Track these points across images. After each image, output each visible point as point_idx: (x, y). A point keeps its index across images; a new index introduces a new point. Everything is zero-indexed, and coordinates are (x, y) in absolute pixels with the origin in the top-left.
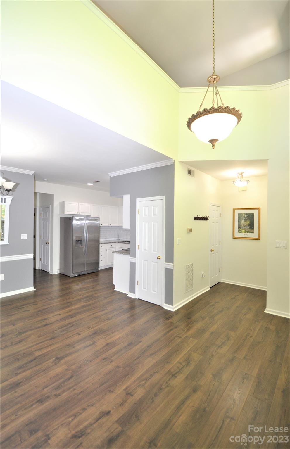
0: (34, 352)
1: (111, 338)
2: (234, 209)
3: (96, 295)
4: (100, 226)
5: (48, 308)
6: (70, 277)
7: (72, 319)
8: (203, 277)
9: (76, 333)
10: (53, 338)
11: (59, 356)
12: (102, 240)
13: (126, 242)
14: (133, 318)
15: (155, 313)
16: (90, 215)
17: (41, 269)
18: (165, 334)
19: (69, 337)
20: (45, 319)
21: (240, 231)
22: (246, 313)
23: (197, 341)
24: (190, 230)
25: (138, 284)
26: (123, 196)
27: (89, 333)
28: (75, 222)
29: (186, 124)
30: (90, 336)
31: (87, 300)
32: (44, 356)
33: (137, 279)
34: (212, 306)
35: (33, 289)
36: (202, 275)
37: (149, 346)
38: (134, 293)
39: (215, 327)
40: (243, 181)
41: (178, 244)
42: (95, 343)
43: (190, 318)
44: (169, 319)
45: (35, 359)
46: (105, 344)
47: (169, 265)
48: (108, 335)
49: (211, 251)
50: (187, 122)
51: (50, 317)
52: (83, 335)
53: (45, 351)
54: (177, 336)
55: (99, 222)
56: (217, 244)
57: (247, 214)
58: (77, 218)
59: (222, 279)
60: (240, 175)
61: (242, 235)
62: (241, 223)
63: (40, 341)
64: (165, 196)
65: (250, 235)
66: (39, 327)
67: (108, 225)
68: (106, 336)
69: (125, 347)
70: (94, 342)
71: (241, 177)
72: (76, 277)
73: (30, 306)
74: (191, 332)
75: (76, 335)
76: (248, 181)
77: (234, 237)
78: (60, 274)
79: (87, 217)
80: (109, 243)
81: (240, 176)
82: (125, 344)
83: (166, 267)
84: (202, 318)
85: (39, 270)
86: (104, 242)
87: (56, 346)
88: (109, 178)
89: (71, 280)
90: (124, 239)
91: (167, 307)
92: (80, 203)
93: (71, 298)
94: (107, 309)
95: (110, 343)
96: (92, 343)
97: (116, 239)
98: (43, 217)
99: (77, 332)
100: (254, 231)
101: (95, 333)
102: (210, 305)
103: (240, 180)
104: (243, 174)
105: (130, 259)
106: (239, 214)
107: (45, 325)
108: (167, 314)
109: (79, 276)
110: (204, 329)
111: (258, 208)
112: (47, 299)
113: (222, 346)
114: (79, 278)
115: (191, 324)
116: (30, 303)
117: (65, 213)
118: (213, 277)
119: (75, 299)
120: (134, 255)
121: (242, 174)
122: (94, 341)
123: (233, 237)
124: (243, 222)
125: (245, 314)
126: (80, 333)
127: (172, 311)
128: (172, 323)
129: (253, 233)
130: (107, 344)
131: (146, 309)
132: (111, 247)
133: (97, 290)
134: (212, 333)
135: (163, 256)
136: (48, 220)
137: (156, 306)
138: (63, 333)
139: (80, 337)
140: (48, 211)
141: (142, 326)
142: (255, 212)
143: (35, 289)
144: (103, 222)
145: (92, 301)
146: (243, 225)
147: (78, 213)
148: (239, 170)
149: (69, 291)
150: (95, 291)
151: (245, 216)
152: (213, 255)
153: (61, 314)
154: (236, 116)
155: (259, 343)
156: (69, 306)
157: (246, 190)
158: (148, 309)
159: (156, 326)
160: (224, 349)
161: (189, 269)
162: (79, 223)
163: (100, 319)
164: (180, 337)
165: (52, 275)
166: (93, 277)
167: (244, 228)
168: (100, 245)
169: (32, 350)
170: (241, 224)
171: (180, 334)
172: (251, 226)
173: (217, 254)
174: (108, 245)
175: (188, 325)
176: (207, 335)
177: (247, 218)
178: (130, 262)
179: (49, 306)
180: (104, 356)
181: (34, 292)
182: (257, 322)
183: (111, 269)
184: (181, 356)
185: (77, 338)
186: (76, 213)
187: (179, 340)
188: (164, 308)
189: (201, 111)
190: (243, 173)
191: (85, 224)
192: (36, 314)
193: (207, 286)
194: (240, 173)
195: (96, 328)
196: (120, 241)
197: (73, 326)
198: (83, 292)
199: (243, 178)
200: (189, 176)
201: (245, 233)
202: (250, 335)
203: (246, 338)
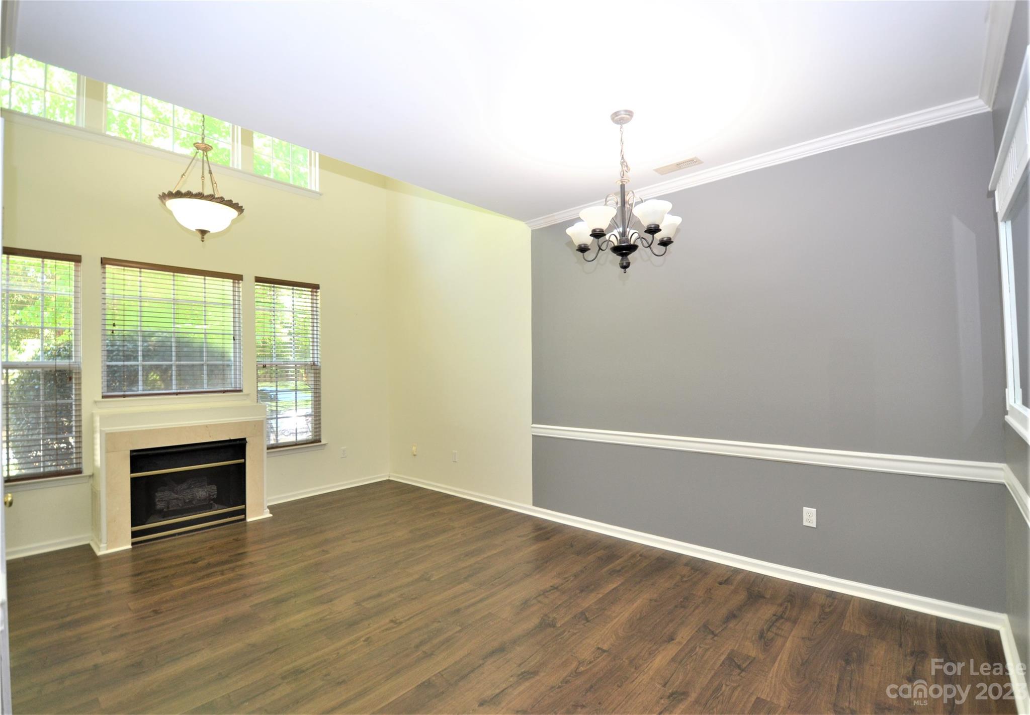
27: (369, 625)
30: (367, 618)
46: (336, 602)
48: (321, 620)
52: (384, 621)
68: (328, 617)
75: (401, 620)
96: (366, 603)
99: (401, 627)
101: (352, 624)
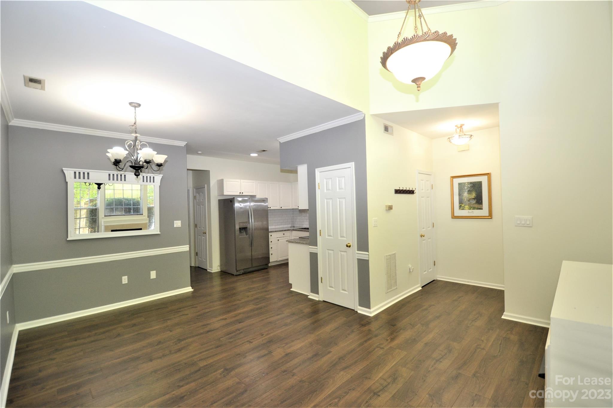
0: (198, 362)
1: (290, 347)
2: (452, 177)
3: (267, 297)
4: (269, 209)
5: (210, 311)
6: (233, 275)
7: (240, 324)
8: (410, 272)
9: (246, 340)
10: (220, 346)
11: (228, 367)
12: (271, 228)
13: (302, 229)
14: (316, 325)
15: (347, 318)
16: (256, 196)
17: (197, 266)
18: (362, 344)
19: (239, 345)
20: (208, 324)
21: (462, 208)
22: (475, 320)
23: (405, 353)
24: (390, 208)
25: (322, 282)
26: (297, 166)
27: (263, 341)
28: (237, 205)
29: (380, 60)
30: (264, 344)
31: (257, 303)
32: (211, 367)
33: (320, 275)
34: (426, 309)
35: (189, 289)
36: (410, 269)
37: (341, 358)
38: (317, 293)
39: (431, 336)
40: (465, 136)
41: (373, 226)
42: (272, 353)
43: (395, 325)
44: (365, 326)
45: (199, 370)
46: (283, 354)
47: (363, 255)
48: (287, 344)
49: (421, 236)
50: (381, 58)
51: (214, 322)
52: (256, 343)
53: (210, 361)
54: (377, 347)
55: (267, 204)
56: (429, 227)
57: (471, 183)
58: (240, 199)
59: (438, 276)
60: (460, 129)
61: (465, 212)
62: (463, 196)
63: (204, 350)
64: (354, 163)
65: (476, 213)
66: (202, 334)
67: (278, 208)
68: (284, 345)
69: (309, 359)
70: (271, 351)
71: (460, 131)
72: (242, 276)
73: (188, 309)
74: (396, 342)
75: (247, 343)
76: (471, 135)
77: (454, 217)
78: (221, 271)
79: (252, 198)
80: (281, 231)
81: (458, 130)
82: (310, 355)
83: (358, 258)
84: (411, 324)
85: (196, 267)
86: (274, 230)
87: (224, 355)
88: (278, 145)
89: (235, 279)
90: (300, 226)
91: (362, 311)
92: (242, 181)
93: (238, 300)
94: (284, 313)
95: (290, 353)
96: (267, 352)
97: (290, 226)
98: (197, 201)
99: (248, 339)
100: (482, 206)
101: (271, 342)
102: (422, 309)
103: (459, 136)
104: (463, 127)
105: (310, 249)
106: (459, 184)
107: (209, 331)
108: (364, 320)
109: (245, 273)
110: (415, 339)
111: (489, 174)
112: (207, 301)
113: (441, 360)
114: (245, 277)
115: (396, 333)
116: (188, 306)
117: (225, 194)
118: (424, 273)
119: (243, 301)
120: (315, 244)
121: (461, 127)
122: (269, 351)
123: (452, 217)
124: (466, 194)
125: (473, 321)
126: (251, 341)
127: (370, 317)
128: (370, 330)
129: (482, 209)
130: (287, 355)
131: (334, 313)
132: (283, 236)
133: (269, 291)
134: (426, 344)
135: (354, 243)
136: (204, 205)
137: (347, 309)
138: (231, 340)
139: (252, 345)
140: (203, 193)
141: (330, 333)
142: (484, 180)
143: (193, 290)
144: (272, 204)
145: (264, 304)
146: (466, 199)
147: (240, 193)
148: (458, 121)
149: (234, 291)
150: (266, 291)
151: (469, 186)
152: (424, 242)
153: (226, 319)
154: (449, 44)
155: (495, 357)
156: (235, 310)
157: (469, 150)
158: (337, 313)
159: (349, 334)
160: (445, 364)
161: (391, 261)
162: (242, 205)
163: (275, 325)
164: (383, 348)
165: (212, 273)
166: (263, 275)
167: (468, 203)
168: (269, 233)
169: (195, 360)
170: (464, 198)
171: (382, 344)
172: (479, 200)
173: (429, 240)
174: (280, 234)
175: (391, 334)
176: (419, 346)
177: (472, 188)
178: (310, 253)
179: (211, 309)
180: (283, 368)
181: (192, 292)
182: (490, 331)
183: (285, 265)
184: (384, 371)
185: (248, 346)
186: (238, 194)
187: (381, 352)
188: (358, 312)
189: (400, 41)
190: (464, 125)
191: (250, 207)
192: (197, 318)
193: (417, 284)
194: (459, 126)
195: (272, 335)
196: (294, 229)
197: (242, 332)
198: (252, 293)
199: (463, 132)
200: (386, 135)
201: (470, 209)
202: (482, 347)
203: (476, 350)
